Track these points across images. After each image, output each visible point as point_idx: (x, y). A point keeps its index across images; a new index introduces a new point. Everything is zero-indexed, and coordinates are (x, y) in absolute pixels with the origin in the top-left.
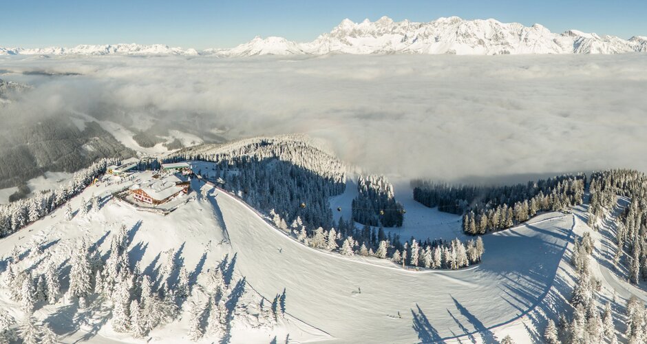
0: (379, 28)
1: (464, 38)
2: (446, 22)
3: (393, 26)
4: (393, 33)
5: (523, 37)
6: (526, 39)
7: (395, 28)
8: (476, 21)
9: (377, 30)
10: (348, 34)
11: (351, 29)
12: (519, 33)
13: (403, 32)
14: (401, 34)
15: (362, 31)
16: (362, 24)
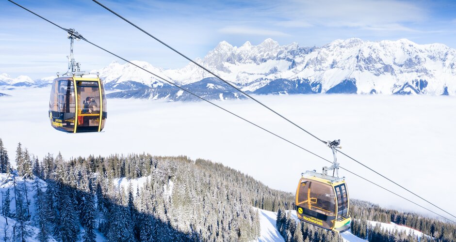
0: (262, 53)
1: (367, 63)
2: (344, 44)
3: (279, 50)
4: (279, 59)
5: (447, 63)
6: (452, 65)
7: (281, 53)
8: (383, 42)
9: (259, 55)
10: (225, 58)
11: (229, 54)
12: (442, 57)
13: (291, 57)
14: (288, 60)
15: (242, 56)
16: (242, 48)
